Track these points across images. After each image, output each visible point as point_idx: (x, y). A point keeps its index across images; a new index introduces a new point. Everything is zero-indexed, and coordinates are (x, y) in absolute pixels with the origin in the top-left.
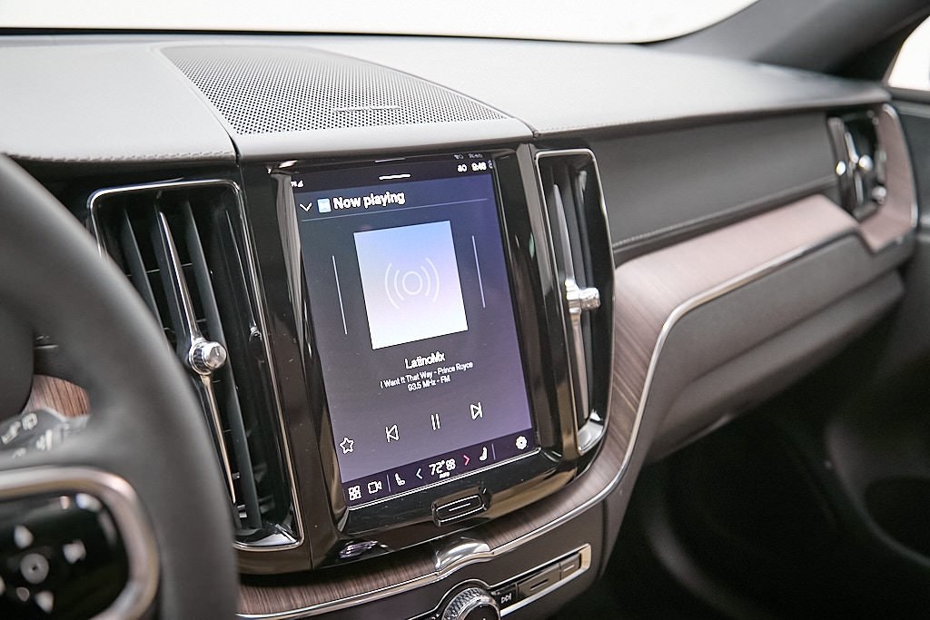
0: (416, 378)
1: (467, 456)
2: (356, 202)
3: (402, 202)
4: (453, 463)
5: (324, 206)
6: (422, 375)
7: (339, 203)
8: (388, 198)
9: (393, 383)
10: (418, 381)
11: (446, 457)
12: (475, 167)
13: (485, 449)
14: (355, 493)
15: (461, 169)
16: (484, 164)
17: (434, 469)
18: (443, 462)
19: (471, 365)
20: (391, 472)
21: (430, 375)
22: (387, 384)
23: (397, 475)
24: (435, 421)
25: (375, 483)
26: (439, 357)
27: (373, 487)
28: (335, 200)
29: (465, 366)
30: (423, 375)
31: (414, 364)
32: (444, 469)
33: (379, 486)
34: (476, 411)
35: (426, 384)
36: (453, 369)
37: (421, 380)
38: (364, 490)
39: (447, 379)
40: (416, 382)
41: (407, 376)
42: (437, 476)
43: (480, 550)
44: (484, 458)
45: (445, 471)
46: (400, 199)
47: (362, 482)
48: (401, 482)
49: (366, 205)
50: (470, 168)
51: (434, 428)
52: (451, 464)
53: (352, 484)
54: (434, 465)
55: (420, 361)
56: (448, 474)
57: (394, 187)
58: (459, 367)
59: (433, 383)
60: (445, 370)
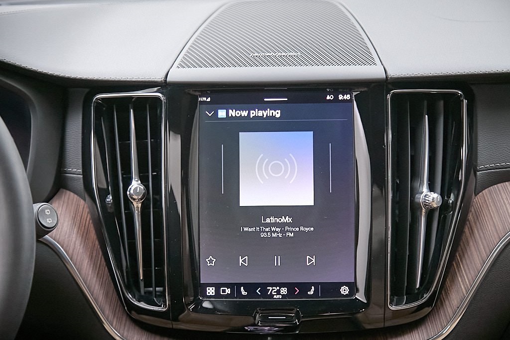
0: (267, 230)
1: (297, 288)
2: (245, 113)
3: (278, 116)
4: (286, 291)
5: (222, 114)
7: (232, 113)
8: (269, 112)
9: (250, 230)
10: (269, 232)
11: (282, 285)
12: (341, 97)
13: (313, 287)
14: (211, 291)
15: (328, 98)
16: (349, 96)
17: (270, 291)
18: (278, 288)
19: (312, 229)
20: (239, 285)
21: (279, 229)
22: (246, 229)
23: (242, 288)
24: (278, 261)
25: (226, 288)
26: (288, 220)
27: (224, 291)
28: (230, 111)
29: (307, 229)
30: (273, 229)
31: (268, 220)
33: (228, 291)
34: (310, 260)
35: (274, 235)
36: (297, 229)
37: (271, 232)
38: (217, 291)
39: (291, 235)
40: (267, 232)
41: (262, 227)
42: (272, 296)
44: (311, 292)
45: (279, 294)
46: (277, 114)
47: (217, 286)
48: (244, 293)
49: (251, 116)
50: (336, 98)
51: (276, 265)
52: (284, 291)
53: (211, 285)
54: (271, 288)
55: (273, 220)
56: (281, 297)
57: (273, 106)
58: (302, 228)
59: (280, 235)
60: (291, 229)
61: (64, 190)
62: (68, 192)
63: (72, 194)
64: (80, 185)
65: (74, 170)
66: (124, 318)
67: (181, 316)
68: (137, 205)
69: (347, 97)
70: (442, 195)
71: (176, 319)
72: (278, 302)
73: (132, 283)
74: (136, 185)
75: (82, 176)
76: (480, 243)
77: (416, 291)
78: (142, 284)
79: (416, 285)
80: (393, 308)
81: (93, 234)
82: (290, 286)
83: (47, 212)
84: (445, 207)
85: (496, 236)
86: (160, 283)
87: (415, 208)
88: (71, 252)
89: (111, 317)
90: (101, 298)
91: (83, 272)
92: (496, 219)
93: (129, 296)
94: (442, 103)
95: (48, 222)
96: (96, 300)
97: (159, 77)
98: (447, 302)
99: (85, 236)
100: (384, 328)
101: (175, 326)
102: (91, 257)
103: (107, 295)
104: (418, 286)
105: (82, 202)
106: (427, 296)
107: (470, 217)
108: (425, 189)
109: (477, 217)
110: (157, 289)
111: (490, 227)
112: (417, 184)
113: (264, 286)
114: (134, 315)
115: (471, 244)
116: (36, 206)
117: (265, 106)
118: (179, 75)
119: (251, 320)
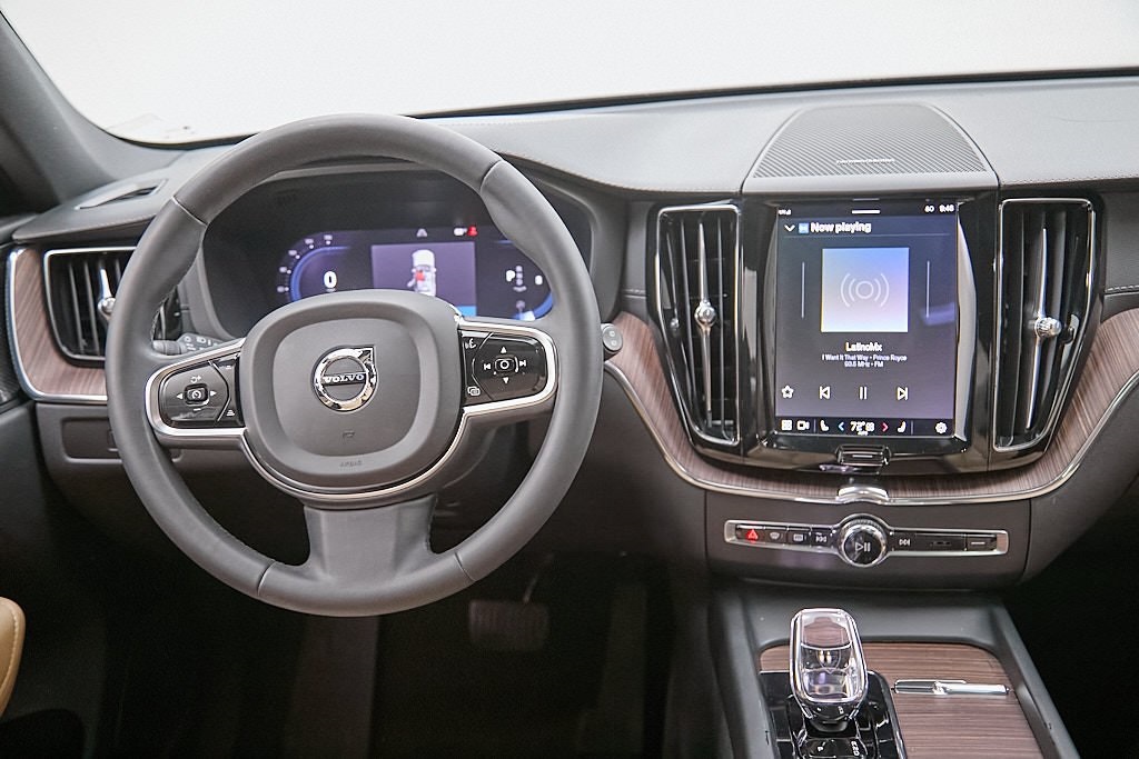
0: (853, 358)
1: (885, 425)
2: (829, 228)
3: (868, 230)
4: (873, 426)
5: (803, 228)
6: (857, 357)
7: (816, 227)
8: (858, 227)
9: (833, 358)
10: (854, 360)
11: (868, 420)
12: (942, 209)
13: (904, 423)
14: (787, 425)
15: (928, 209)
16: (952, 206)
17: (855, 426)
18: (864, 423)
19: (905, 358)
20: (819, 419)
21: (866, 358)
22: (828, 357)
23: (823, 422)
24: (863, 393)
25: (804, 422)
26: (878, 347)
27: (802, 425)
28: (813, 224)
29: (898, 359)
30: (860, 357)
31: (854, 348)
32: (864, 428)
33: (806, 425)
34: (901, 394)
35: (861, 364)
36: (887, 358)
37: (857, 361)
38: (794, 425)
39: (881, 365)
40: (852, 361)
41: (846, 356)
42: (856, 432)
43: (879, 494)
44: (902, 429)
45: (864, 429)
46: (867, 228)
47: (795, 420)
48: (825, 428)
49: (837, 232)
50: (937, 209)
51: (861, 397)
52: (871, 427)
53: (787, 418)
54: (855, 423)
55: (858, 347)
56: (866, 433)
57: (863, 219)
58: (893, 357)
59: (868, 365)
60: (880, 358)
61: (625, 313)
62: (629, 315)
63: (634, 317)
64: (643, 308)
65: (637, 291)
66: (689, 452)
67: (751, 452)
68: (706, 329)
69: (950, 208)
70: (1061, 320)
71: (745, 455)
72: (863, 439)
73: (698, 413)
74: (704, 308)
75: (644, 298)
76: (1107, 378)
77: (1026, 432)
78: (709, 416)
79: (1026, 424)
80: (1000, 449)
81: (656, 360)
82: (878, 422)
83: (612, 334)
84: (1064, 336)
85: (1128, 371)
86: (730, 415)
87: (1028, 336)
88: (632, 379)
89: (675, 450)
90: (665, 430)
91: (646, 401)
92: (1128, 351)
93: (696, 429)
94: (1063, 215)
95: (612, 345)
96: (659, 432)
97: (734, 188)
98: (1063, 445)
99: (647, 363)
100: (988, 472)
101: (748, 463)
102: (654, 385)
103: (671, 426)
104: (1028, 426)
105: (644, 326)
106: (1040, 436)
107: (1094, 347)
108: (1040, 314)
109: (1103, 348)
110: (727, 422)
111: (1120, 359)
112: (1030, 309)
113: (847, 421)
114: (699, 448)
115: (1095, 378)
116: (603, 326)
117: (852, 219)
118: (755, 185)
119: (832, 457)
